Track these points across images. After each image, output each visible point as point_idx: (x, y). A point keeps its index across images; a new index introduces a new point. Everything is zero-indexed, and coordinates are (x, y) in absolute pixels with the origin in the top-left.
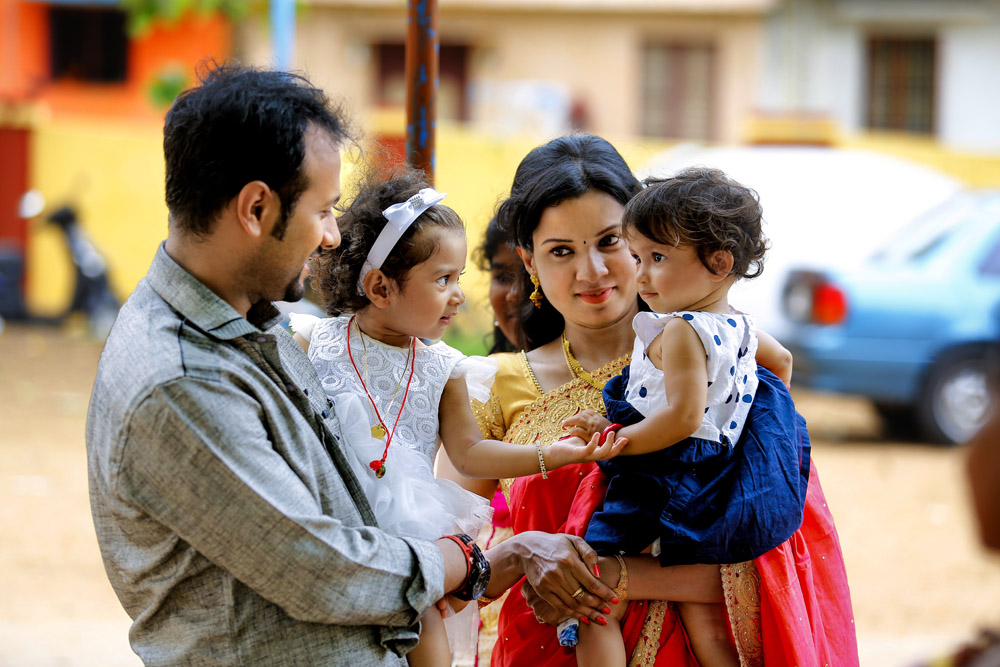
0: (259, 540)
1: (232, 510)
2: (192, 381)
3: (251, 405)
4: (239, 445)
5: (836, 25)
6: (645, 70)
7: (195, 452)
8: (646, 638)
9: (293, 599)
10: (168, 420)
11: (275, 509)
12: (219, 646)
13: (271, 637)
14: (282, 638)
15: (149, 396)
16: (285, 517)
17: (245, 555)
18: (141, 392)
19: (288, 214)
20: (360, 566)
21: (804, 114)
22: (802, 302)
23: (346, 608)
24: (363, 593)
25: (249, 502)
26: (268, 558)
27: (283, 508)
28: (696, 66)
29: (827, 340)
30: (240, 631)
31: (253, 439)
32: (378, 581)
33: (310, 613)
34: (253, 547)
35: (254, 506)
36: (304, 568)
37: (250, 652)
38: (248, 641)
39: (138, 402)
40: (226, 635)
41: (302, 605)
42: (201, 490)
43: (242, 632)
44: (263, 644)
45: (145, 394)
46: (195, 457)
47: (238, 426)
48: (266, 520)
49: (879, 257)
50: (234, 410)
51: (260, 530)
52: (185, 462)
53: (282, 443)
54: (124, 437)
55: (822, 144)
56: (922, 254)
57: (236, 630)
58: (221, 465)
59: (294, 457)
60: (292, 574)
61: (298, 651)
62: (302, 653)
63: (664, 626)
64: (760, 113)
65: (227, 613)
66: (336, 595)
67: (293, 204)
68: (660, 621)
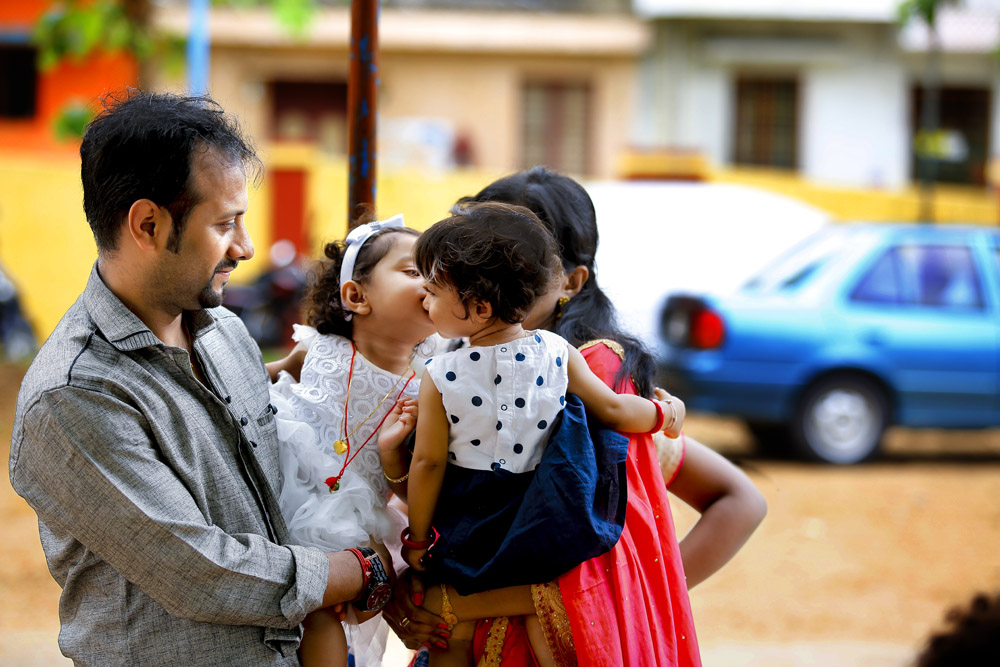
0: (129, 540)
1: (104, 511)
2: (74, 391)
3: (132, 414)
4: (113, 451)
5: (704, 66)
6: (525, 108)
7: (70, 456)
8: (486, 654)
9: (165, 597)
10: (50, 425)
11: (142, 512)
12: (113, 632)
13: (157, 629)
14: (167, 630)
15: (38, 402)
16: (150, 520)
17: (118, 553)
18: (33, 397)
19: (179, 229)
20: (226, 570)
21: (674, 150)
22: (679, 328)
23: (214, 609)
24: (232, 597)
25: (118, 504)
26: (138, 557)
27: (150, 513)
28: (573, 105)
29: (705, 363)
30: (130, 620)
31: (127, 446)
32: (249, 586)
33: (181, 610)
34: (124, 546)
35: (123, 509)
36: (170, 568)
37: (136, 641)
38: (137, 630)
39: (29, 406)
40: (118, 622)
41: (173, 602)
42: (77, 490)
43: (131, 622)
44: (150, 634)
45: (35, 399)
46: (71, 460)
47: (113, 434)
48: (133, 522)
49: (753, 284)
50: (111, 419)
51: (129, 531)
52: (63, 465)
53: (168, 450)
54: (21, 437)
55: (692, 178)
56: (794, 282)
57: (126, 620)
58: (93, 469)
59: (181, 463)
60: (160, 573)
61: (181, 643)
62: (185, 646)
63: (505, 641)
64: (636, 149)
65: (120, 601)
66: (204, 595)
67: (184, 218)
68: (502, 636)
